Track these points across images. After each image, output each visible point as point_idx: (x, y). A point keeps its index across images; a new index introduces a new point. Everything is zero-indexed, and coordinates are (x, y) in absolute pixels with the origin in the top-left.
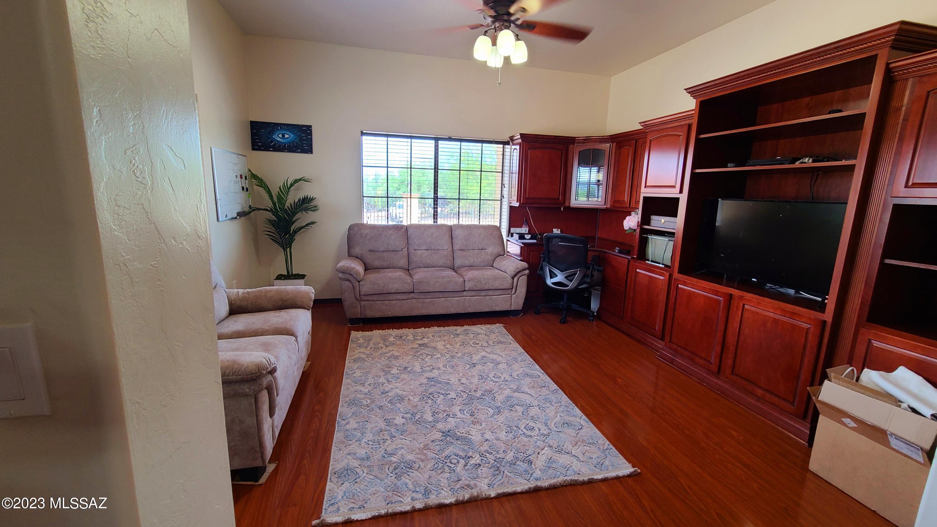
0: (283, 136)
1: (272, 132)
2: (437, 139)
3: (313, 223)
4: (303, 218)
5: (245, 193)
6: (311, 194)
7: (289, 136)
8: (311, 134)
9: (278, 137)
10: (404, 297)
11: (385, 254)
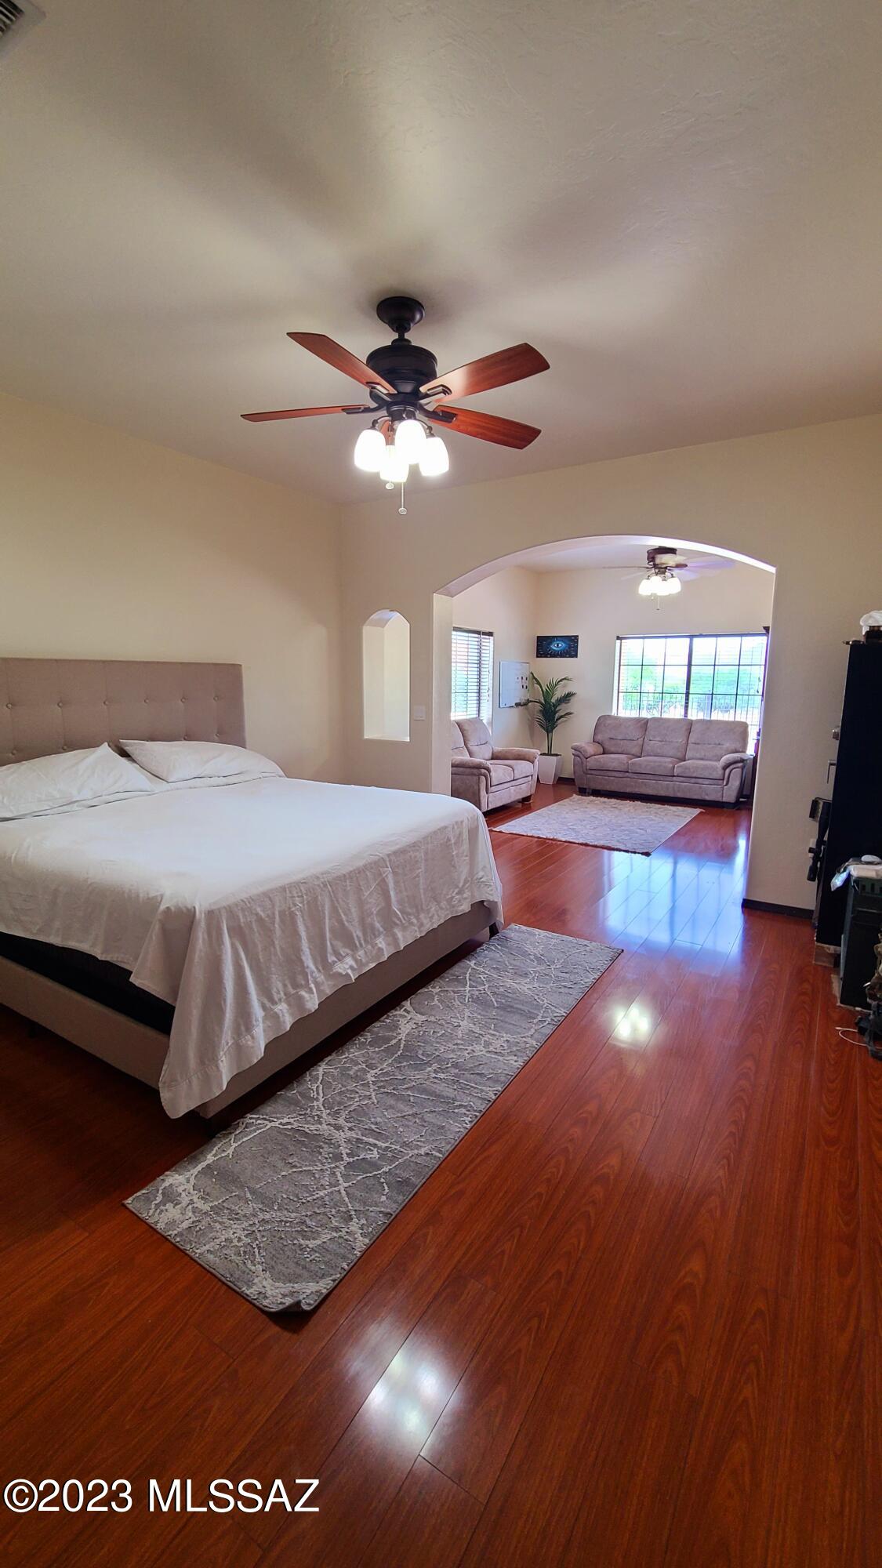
0: (558, 645)
1: (550, 643)
2: (692, 637)
3: (571, 713)
4: (563, 709)
5: (524, 690)
6: (573, 690)
7: (562, 645)
8: (577, 642)
9: (554, 647)
10: (621, 775)
11: (622, 742)
